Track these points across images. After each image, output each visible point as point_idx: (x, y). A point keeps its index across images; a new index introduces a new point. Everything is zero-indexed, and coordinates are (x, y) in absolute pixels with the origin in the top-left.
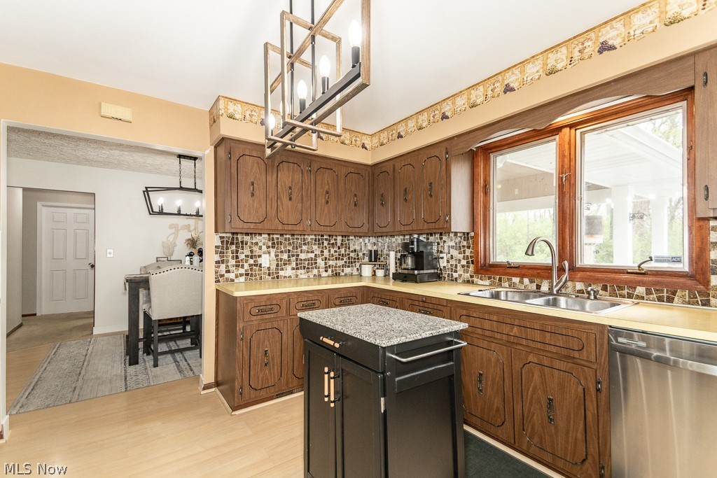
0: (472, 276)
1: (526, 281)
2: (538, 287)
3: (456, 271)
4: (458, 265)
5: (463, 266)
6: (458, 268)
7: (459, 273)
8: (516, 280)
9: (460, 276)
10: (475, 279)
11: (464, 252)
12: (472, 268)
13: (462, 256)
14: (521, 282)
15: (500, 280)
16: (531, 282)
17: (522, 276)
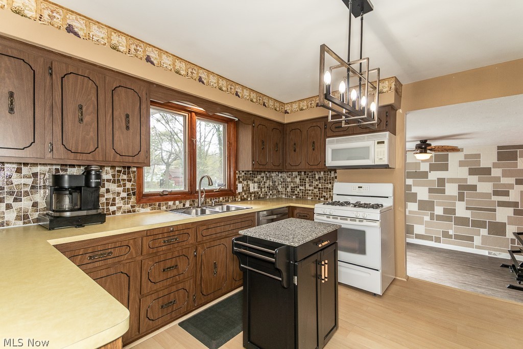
0: (132, 207)
1: (177, 202)
2: (184, 205)
3: (113, 205)
4: (117, 198)
5: (123, 199)
6: (117, 201)
7: (117, 205)
8: (171, 203)
9: (119, 208)
10: (137, 209)
11: (124, 185)
12: (133, 199)
13: (121, 189)
14: (174, 204)
15: (159, 205)
16: (180, 203)
17: (174, 200)
